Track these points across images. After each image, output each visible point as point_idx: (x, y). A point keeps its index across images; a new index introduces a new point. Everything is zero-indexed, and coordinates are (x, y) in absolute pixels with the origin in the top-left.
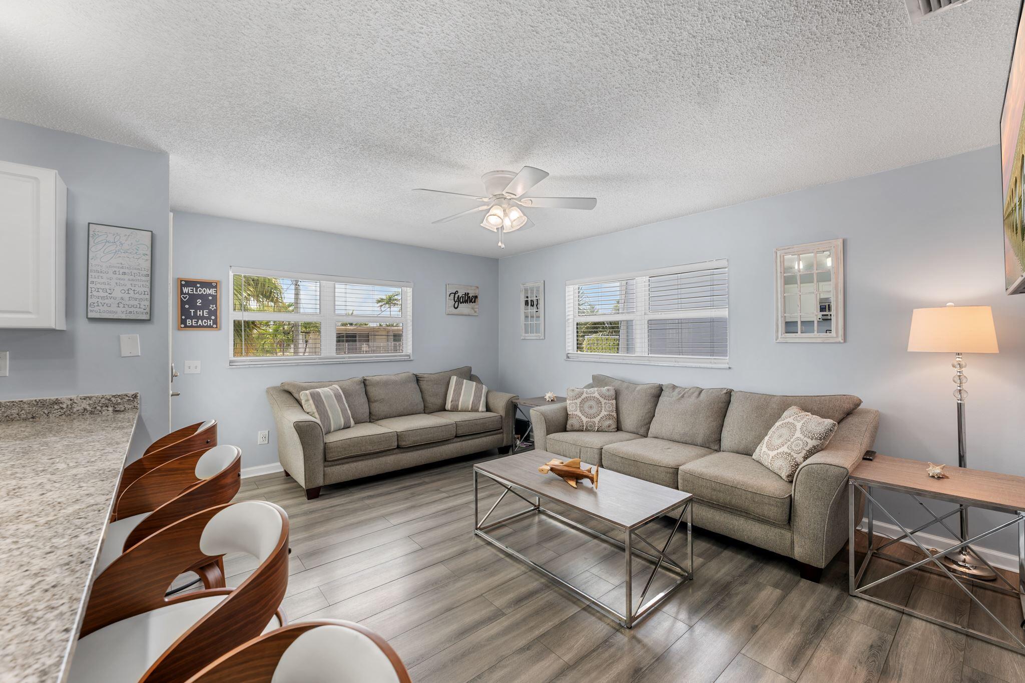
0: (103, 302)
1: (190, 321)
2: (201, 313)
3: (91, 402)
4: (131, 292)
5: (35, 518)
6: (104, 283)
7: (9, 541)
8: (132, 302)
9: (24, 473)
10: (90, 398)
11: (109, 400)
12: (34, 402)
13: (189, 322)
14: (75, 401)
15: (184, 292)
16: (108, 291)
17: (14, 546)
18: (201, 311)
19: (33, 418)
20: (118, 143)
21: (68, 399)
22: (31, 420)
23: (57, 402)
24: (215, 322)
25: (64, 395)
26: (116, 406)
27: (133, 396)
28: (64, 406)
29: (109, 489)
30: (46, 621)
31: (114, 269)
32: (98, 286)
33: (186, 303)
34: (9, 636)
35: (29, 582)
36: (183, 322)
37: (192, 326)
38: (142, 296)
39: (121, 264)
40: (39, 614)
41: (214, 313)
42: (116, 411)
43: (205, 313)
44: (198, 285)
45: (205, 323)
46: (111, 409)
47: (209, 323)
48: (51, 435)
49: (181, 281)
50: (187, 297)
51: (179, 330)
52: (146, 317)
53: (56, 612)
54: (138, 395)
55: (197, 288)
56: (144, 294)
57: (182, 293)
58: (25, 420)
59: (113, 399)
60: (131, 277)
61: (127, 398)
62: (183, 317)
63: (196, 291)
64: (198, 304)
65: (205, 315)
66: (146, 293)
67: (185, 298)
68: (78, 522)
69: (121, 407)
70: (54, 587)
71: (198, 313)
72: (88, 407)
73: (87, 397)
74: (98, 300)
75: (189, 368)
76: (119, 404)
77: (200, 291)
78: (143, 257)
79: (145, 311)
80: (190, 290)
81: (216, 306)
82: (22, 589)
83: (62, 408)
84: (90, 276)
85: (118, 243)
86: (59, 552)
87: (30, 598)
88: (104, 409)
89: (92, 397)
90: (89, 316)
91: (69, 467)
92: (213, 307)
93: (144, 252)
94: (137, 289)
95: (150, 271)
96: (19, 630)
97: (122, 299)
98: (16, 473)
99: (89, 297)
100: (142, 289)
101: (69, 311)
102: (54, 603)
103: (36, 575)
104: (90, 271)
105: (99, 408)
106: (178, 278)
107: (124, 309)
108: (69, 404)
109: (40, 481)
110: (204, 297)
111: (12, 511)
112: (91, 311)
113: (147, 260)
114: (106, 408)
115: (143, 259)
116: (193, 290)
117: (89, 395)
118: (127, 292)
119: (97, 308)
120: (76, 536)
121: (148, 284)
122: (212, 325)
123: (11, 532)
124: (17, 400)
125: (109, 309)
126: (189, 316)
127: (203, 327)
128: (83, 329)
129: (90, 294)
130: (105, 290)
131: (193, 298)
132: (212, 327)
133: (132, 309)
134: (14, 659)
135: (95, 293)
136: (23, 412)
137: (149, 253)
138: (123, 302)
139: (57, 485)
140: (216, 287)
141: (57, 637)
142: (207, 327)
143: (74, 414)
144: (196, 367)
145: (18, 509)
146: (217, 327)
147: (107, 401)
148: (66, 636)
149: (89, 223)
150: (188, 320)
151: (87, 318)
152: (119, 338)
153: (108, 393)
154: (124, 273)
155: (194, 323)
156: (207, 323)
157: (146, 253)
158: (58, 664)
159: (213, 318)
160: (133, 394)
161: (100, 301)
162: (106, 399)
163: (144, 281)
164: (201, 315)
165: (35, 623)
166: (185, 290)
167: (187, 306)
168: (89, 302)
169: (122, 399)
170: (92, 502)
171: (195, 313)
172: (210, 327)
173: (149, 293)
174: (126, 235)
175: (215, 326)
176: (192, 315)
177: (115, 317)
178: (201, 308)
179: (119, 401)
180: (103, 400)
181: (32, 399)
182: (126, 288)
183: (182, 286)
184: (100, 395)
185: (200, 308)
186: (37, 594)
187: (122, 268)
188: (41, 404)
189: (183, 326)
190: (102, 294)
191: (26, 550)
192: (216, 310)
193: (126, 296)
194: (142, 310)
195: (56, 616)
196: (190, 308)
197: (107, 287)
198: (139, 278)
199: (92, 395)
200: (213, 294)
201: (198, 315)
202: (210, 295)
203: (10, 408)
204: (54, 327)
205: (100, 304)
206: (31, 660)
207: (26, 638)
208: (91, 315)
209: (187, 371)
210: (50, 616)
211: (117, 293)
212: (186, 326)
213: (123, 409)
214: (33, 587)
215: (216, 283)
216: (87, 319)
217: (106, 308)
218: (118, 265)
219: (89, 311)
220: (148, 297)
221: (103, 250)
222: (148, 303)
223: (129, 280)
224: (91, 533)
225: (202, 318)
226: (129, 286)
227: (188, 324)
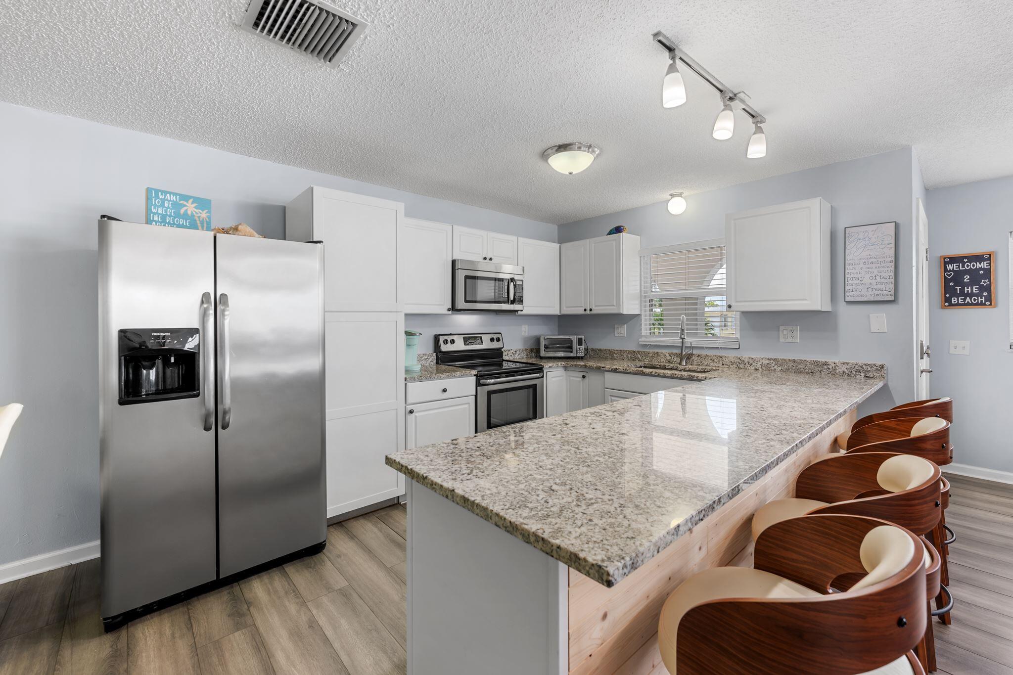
0: (856, 288)
1: (956, 299)
2: (970, 290)
3: (848, 367)
4: (877, 277)
5: (782, 420)
6: (857, 273)
7: (766, 425)
8: (879, 286)
9: (789, 400)
10: (848, 364)
11: (861, 367)
12: (812, 362)
13: (954, 300)
14: (838, 365)
15: (948, 269)
16: (860, 279)
17: (767, 427)
18: (970, 287)
19: (812, 373)
20: (866, 156)
21: (833, 362)
22: (811, 374)
23: (826, 364)
24: (989, 298)
25: (831, 359)
26: (867, 373)
27: (881, 367)
28: (830, 367)
29: (825, 419)
30: (762, 455)
31: (864, 261)
32: (853, 276)
33: (950, 280)
34: (748, 453)
35: (764, 441)
36: (947, 300)
37: (958, 305)
38: (888, 280)
39: (870, 255)
40: (761, 452)
41: (988, 288)
42: (866, 377)
43: (974, 290)
44: (966, 260)
45: (975, 301)
46: (863, 374)
47: (980, 300)
48: (816, 384)
49: (945, 258)
50: (951, 274)
51: (942, 308)
52: (892, 298)
53: (766, 454)
54: (885, 366)
55: (963, 264)
56: (889, 278)
57: (946, 270)
58: (808, 373)
59: (864, 366)
60: (879, 265)
61: (876, 368)
62: (948, 295)
63: (963, 266)
64: (965, 281)
65: (974, 292)
66: (891, 277)
67: (949, 276)
68: (798, 428)
69: (870, 374)
70: (772, 446)
71: (966, 290)
72: (846, 371)
73: (845, 363)
74: (852, 287)
75: (955, 348)
76: (869, 371)
77: (968, 266)
78: (888, 246)
79: (890, 293)
80: (955, 267)
81: (990, 281)
82: (760, 442)
83: (829, 369)
84: (846, 269)
85: (867, 239)
86: (781, 436)
87: (761, 446)
88: (857, 373)
89: (849, 363)
90: (846, 300)
91: (813, 403)
92: (985, 282)
93: (888, 242)
94: (883, 274)
95: (894, 257)
96: (752, 453)
97: (871, 284)
98: (786, 399)
99: (846, 285)
100: (887, 274)
101: (833, 298)
102: (768, 451)
103: (768, 440)
104: (846, 264)
105: (854, 372)
106: (941, 256)
107: (872, 293)
108: (833, 366)
109: (794, 405)
110: (974, 273)
111: (775, 414)
112: (848, 296)
113: (891, 248)
114: (859, 373)
115: (888, 248)
116: (959, 266)
117: (847, 361)
118: (874, 278)
119: (851, 294)
120: (793, 433)
121: (893, 269)
122: (984, 302)
123: (769, 422)
124: (803, 359)
125: (860, 293)
126: (954, 294)
127: (972, 304)
128: (842, 308)
129: (846, 283)
130: (857, 279)
131: (958, 275)
132: (984, 304)
133: (879, 292)
134: (746, 460)
135: (850, 282)
136: (807, 368)
137: (893, 242)
138: (872, 287)
139: (800, 409)
140: (989, 259)
141: (762, 460)
142: (978, 304)
143: (837, 374)
144: (964, 348)
145: (777, 414)
146: (991, 304)
147: (860, 368)
148: (765, 462)
149: (845, 228)
150: (953, 298)
151: (845, 301)
152: (869, 317)
153: (861, 361)
154: (872, 263)
155: (960, 300)
156: (978, 300)
157: (890, 242)
158: (757, 468)
159: (985, 294)
160: (881, 364)
161: (854, 287)
162: (859, 366)
163: (888, 267)
164: (970, 292)
165: (757, 454)
166: (950, 267)
167: (952, 284)
168: (846, 289)
169: (871, 368)
170: (811, 422)
171: (962, 290)
172: (982, 304)
173: (894, 278)
174: (873, 231)
175: (988, 303)
176: (958, 292)
177: (866, 299)
178: (971, 284)
179: (869, 369)
180: (857, 366)
181: (811, 359)
182: (874, 275)
183: (945, 263)
184: (854, 362)
185: (967, 285)
186: (765, 446)
187: (870, 258)
188: (816, 363)
189: (947, 304)
190: (855, 282)
191: (770, 430)
192: (989, 286)
193: (874, 281)
194: (887, 292)
195: (766, 455)
196: (955, 285)
197: (859, 276)
198: (884, 265)
199: (849, 362)
200: (985, 267)
201: (966, 292)
202: (981, 269)
203: (799, 364)
204: (820, 309)
205: (854, 290)
206: (750, 462)
207: (752, 456)
208: (848, 299)
209: (952, 351)
210: (764, 454)
211: (867, 280)
212: (951, 305)
213: (872, 376)
214: (764, 443)
215: (990, 255)
216: (845, 303)
217: (858, 293)
218: (867, 257)
219: (846, 296)
220: (893, 280)
221: (855, 247)
222: (892, 286)
223: (876, 268)
224: (801, 434)
225: (971, 295)
226: (876, 273)
227: (953, 303)
